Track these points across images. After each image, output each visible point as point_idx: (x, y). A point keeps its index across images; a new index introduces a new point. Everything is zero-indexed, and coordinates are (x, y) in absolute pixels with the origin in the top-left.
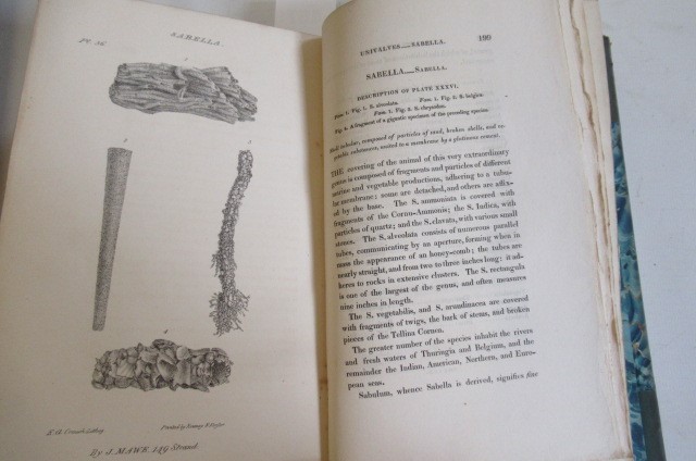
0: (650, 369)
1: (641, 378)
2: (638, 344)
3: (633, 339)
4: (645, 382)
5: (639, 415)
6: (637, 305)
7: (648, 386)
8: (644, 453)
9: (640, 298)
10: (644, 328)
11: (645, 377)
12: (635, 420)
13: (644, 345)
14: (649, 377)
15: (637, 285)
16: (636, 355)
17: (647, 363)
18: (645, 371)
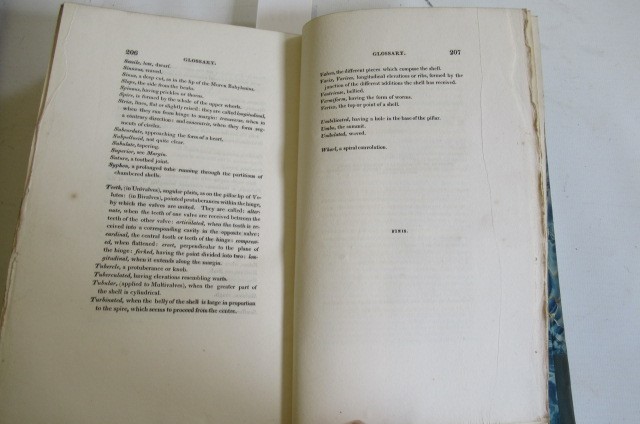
0: (564, 336)
1: (556, 343)
2: (554, 315)
3: (550, 310)
4: (559, 347)
5: (553, 374)
6: (554, 282)
7: (561, 350)
8: (557, 407)
9: (557, 276)
10: (559, 301)
11: (559, 343)
12: (550, 379)
13: (559, 316)
14: (562, 343)
15: (555, 265)
16: (552, 324)
17: (561, 331)
18: (559, 338)
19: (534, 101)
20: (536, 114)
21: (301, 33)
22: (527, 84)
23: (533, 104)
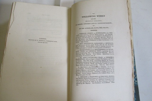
4: (136, 84)
7: (137, 84)
10: (136, 72)
11: (136, 83)
13: (136, 76)
17: (136, 80)
19: (130, 21)
20: (130, 25)
21: (71, 7)
22: (128, 17)
23: (129, 22)
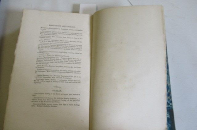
0: (172, 104)
1: (170, 106)
2: (169, 97)
5: (169, 115)
7: (171, 108)
8: (170, 125)
9: (170, 86)
10: (171, 93)
13: (171, 98)
14: (172, 106)
15: (169, 82)
16: (169, 100)
17: (171, 102)
18: (171, 104)
